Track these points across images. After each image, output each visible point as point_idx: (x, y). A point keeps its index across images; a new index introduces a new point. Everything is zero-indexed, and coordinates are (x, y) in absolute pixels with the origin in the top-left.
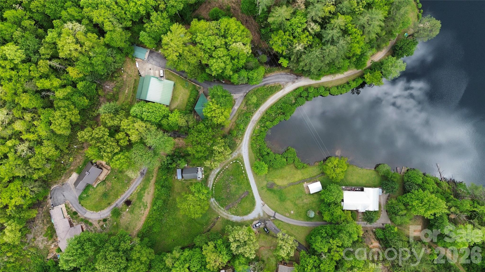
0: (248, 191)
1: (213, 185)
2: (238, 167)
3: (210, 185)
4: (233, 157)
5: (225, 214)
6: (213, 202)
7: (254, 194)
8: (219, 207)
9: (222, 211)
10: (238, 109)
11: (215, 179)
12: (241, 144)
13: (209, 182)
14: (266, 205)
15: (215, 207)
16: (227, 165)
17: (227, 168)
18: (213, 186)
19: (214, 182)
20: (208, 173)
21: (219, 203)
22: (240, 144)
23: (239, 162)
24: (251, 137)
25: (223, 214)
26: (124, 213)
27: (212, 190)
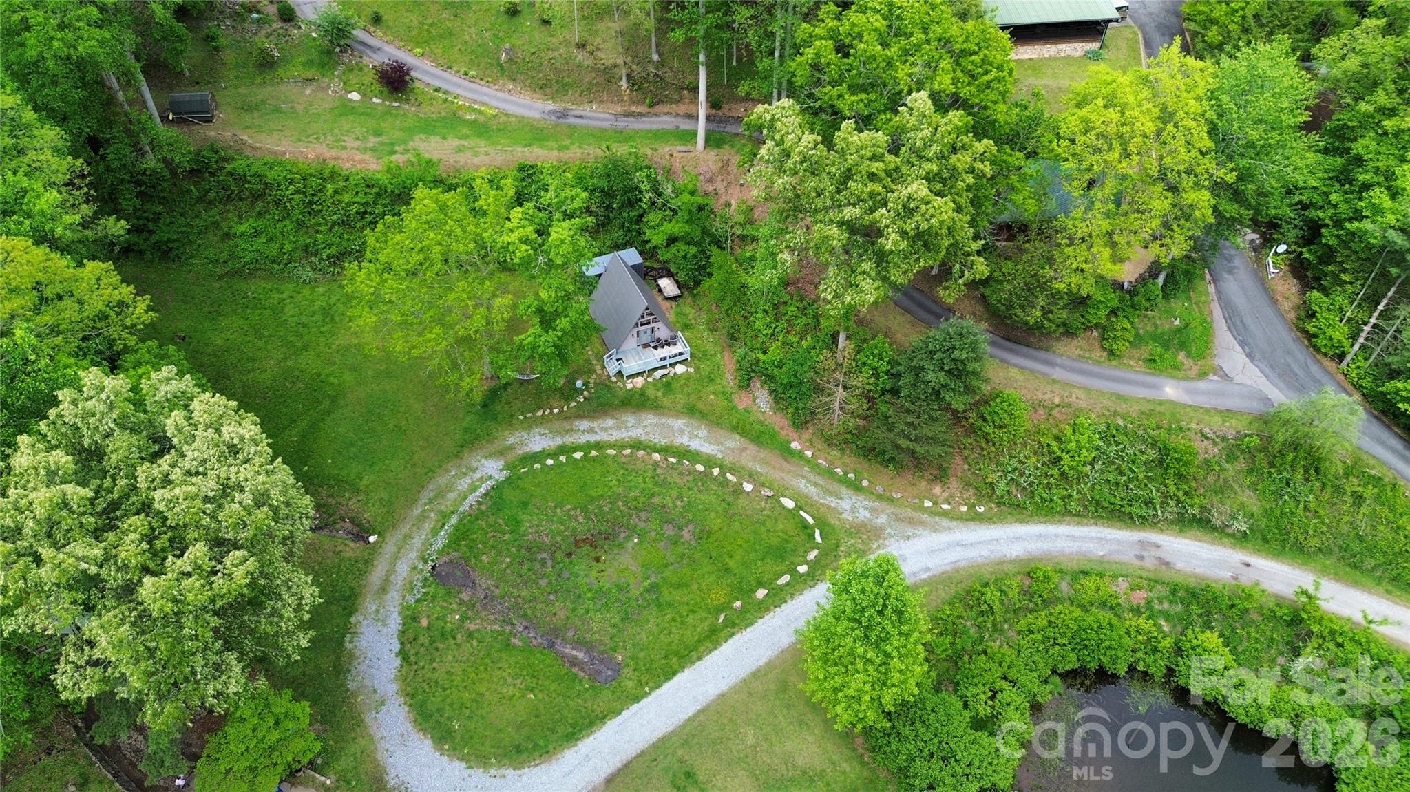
0: (626, 672)
1: (598, 446)
2: (782, 554)
3: (592, 431)
4: (831, 501)
5: (403, 569)
6: (478, 475)
7: (612, 725)
8: (445, 517)
9: (417, 542)
10: (1171, 402)
11: (637, 445)
12: (945, 522)
13: (610, 422)
15: (441, 494)
16: (759, 484)
17: (737, 491)
18: (588, 447)
19: (619, 446)
20: (666, 402)
21: (476, 515)
22: (945, 514)
23: (817, 546)
24: (1030, 571)
25: (395, 558)
26: (336, 86)
27: (562, 450)
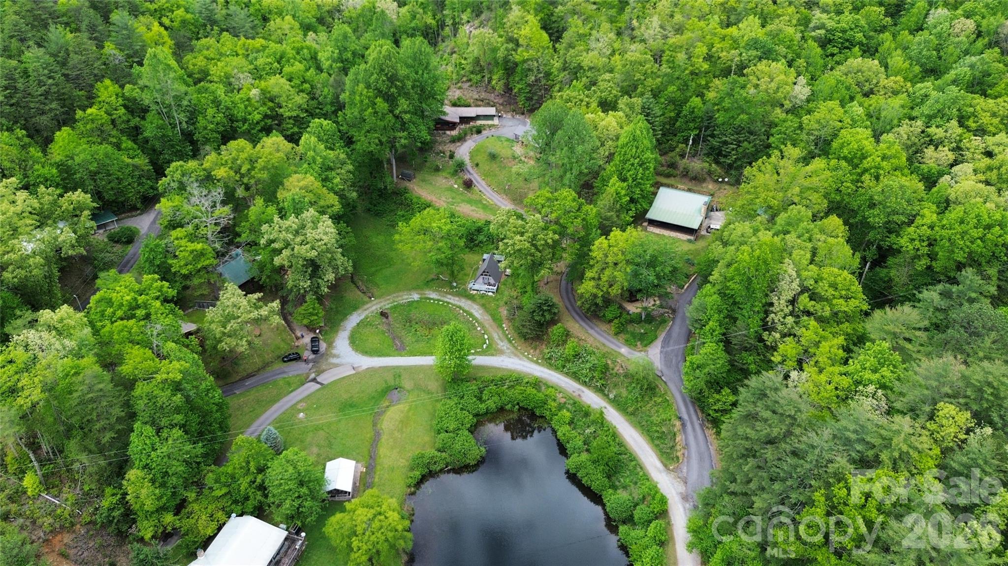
0: (405, 351)
1: (449, 303)
3: (450, 299)
4: (499, 341)
5: (374, 308)
6: (411, 297)
7: (392, 358)
8: (394, 302)
9: (383, 304)
10: (620, 353)
11: (460, 308)
12: (525, 359)
13: (457, 299)
14: (354, 372)
15: (397, 297)
16: (483, 330)
17: (476, 329)
18: (444, 302)
19: (454, 305)
20: (478, 300)
21: (402, 305)
22: (528, 358)
23: (482, 349)
25: (374, 305)
26: (453, 181)
27: (439, 300)
